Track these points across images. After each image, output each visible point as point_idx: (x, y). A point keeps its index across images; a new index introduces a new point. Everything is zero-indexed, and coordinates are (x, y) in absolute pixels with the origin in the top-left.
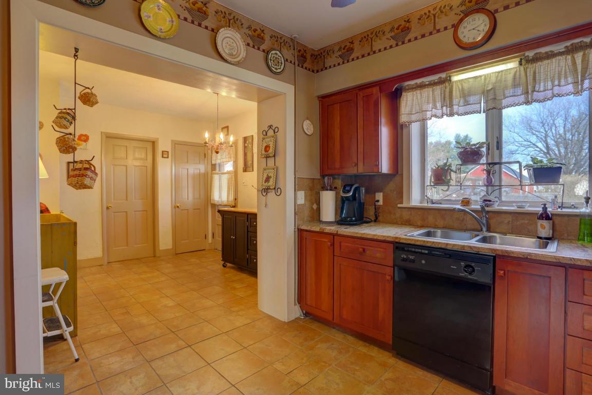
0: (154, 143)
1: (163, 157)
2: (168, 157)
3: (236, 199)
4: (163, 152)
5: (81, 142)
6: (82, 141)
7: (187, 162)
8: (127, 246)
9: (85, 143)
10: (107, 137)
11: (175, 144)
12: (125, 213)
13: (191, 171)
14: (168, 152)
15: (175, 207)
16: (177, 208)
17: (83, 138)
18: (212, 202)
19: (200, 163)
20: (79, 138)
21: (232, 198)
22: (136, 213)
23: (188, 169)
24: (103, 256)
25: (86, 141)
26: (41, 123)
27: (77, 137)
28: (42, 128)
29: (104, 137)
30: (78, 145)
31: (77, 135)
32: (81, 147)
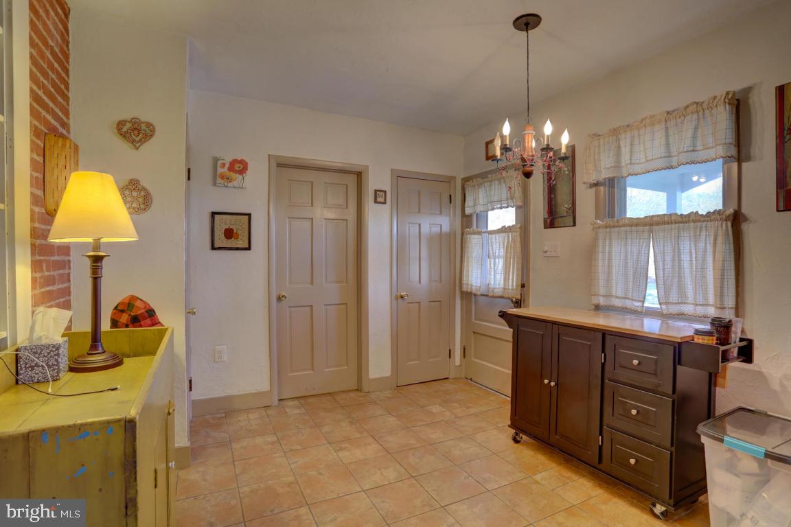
0: (359, 175)
1: (376, 202)
2: (385, 203)
3: (523, 286)
4: (376, 191)
5: (232, 175)
6: (235, 171)
7: (419, 212)
8: (313, 370)
9: (241, 177)
10: (279, 165)
11: (399, 177)
12: (308, 309)
13: (426, 229)
14: (385, 192)
15: (397, 298)
16: (400, 300)
17: (237, 166)
18: (465, 289)
19: (441, 213)
20: (231, 169)
21: (513, 283)
22: (328, 307)
23: (420, 225)
24: (271, 390)
25: (242, 171)
26: (149, 125)
27: (227, 165)
28: (152, 136)
29: (274, 165)
30: (229, 179)
31: (228, 160)
32: (235, 183)
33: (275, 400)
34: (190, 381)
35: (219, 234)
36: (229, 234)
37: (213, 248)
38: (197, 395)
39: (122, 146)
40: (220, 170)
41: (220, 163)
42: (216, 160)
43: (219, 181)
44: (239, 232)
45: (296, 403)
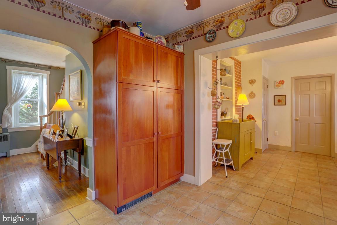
0: (331, 77)
5: (280, 85)
8: (309, 144)
9: (282, 85)
10: (296, 79)
12: (308, 124)
17: (281, 82)
20: (279, 83)
22: (316, 124)
24: (292, 147)
25: (282, 84)
26: (255, 80)
27: (278, 83)
28: (255, 82)
29: (294, 80)
30: (279, 86)
31: (278, 81)
32: (281, 87)
33: (293, 150)
34: (268, 139)
35: (276, 101)
36: (279, 101)
37: (275, 105)
38: (270, 142)
40: (276, 84)
41: (276, 82)
42: (275, 81)
43: (276, 87)
44: (282, 100)
45: (301, 153)
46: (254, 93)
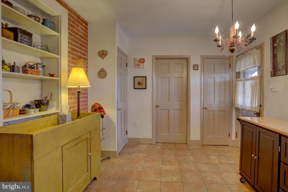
0: (187, 59)
1: (194, 69)
2: (198, 69)
3: (261, 106)
4: (194, 65)
5: (140, 64)
6: (141, 63)
7: (214, 72)
8: (169, 133)
9: (143, 64)
10: (157, 59)
11: (204, 58)
12: (168, 111)
13: (218, 79)
14: (198, 65)
15: (203, 108)
16: (205, 110)
17: (141, 61)
18: (236, 106)
19: (225, 72)
20: (140, 62)
21: (256, 104)
22: (175, 110)
23: (214, 78)
24: (152, 138)
25: (143, 62)
26: (106, 51)
27: (138, 61)
28: (107, 55)
29: (154, 59)
30: (139, 65)
31: (138, 59)
32: (141, 67)
33: (154, 142)
34: (127, 131)
35: (136, 84)
36: (139, 84)
37: (134, 89)
38: (129, 136)
39: (99, 58)
40: (136, 63)
41: (136, 60)
42: (135, 59)
43: (136, 66)
44: (143, 83)
45: (161, 144)
46: (105, 71)
